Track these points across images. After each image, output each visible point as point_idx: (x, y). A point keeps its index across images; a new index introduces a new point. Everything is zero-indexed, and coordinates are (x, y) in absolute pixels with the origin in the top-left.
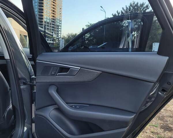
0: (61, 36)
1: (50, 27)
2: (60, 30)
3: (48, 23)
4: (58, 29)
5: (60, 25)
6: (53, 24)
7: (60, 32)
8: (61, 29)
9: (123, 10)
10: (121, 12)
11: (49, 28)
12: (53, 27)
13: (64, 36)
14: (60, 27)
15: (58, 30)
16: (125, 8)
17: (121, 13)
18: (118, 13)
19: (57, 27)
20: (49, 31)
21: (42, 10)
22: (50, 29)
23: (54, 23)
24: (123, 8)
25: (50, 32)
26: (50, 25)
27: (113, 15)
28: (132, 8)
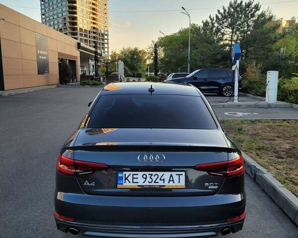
0: (108, 52)
1: (90, 38)
2: (106, 41)
3: (86, 31)
4: (103, 39)
5: (106, 33)
6: (94, 33)
7: (106, 45)
8: (107, 39)
9: (219, 14)
10: (215, 16)
11: (88, 39)
12: (94, 38)
13: (114, 53)
14: (106, 37)
15: (102, 42)
16: (222, 11)
17: (215, 19)
18: (211, 19)
19: (101, 38)
20: (89, 44)
21: (75, 8)
22: (90, 41)
23: (95, 31)
24: (219, 11)
25: (90, 46)
26: (89, 33)
27: (203, 22)
28: (232, 10)
